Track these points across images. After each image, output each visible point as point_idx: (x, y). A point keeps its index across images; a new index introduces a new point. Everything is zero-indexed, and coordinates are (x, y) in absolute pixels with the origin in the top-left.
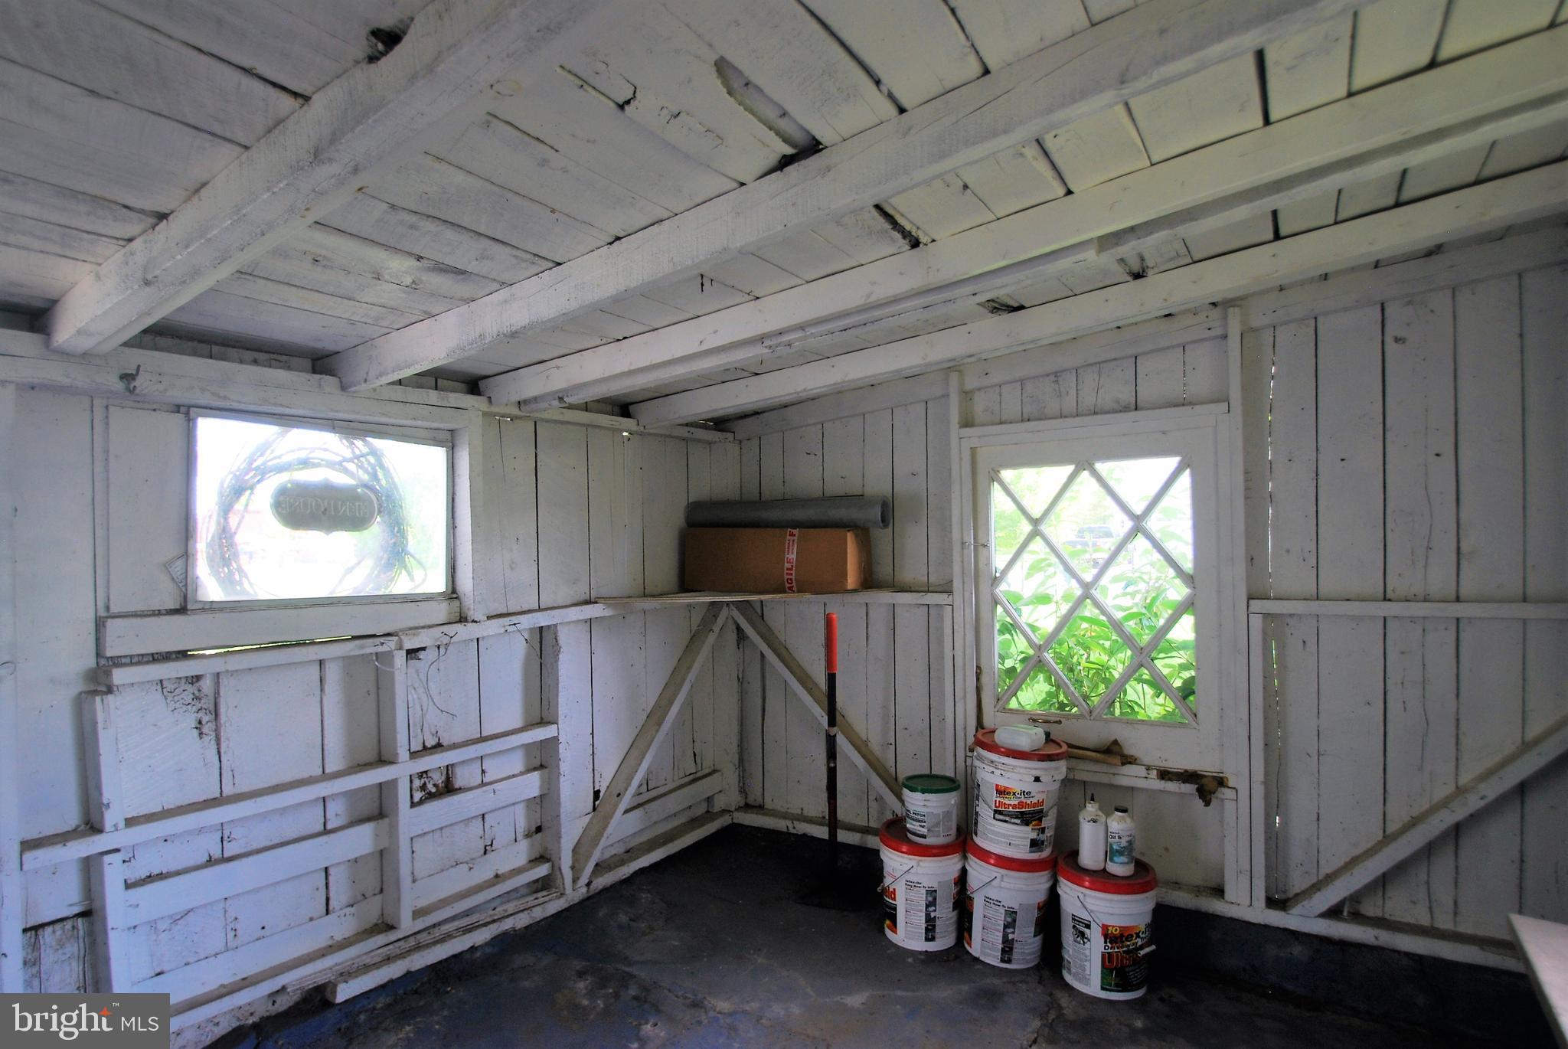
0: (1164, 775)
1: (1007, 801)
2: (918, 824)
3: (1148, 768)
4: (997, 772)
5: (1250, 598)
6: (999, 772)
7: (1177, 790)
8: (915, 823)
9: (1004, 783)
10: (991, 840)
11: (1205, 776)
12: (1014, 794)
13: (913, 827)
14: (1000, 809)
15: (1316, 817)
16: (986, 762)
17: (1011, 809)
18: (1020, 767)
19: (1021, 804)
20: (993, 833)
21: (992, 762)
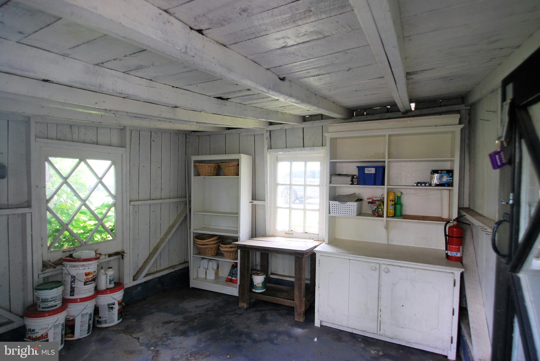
0: (110, 255)
1: (89, 277)
2: (53, 302)
3: (105, 255)
4: (86, 268)
5: (130, 201)
6: (87, 268)
7: (113, 259)
8: (52, 302)
9: (87, 271)
10: (83, 294)
11: (120, 252)
12: (92, 273)
13: (51, 304)
14: (87, 281)
15: (137, 255)
16: (79, 266)
17: (91, 279)
18: (93, 263)
19: (93, 276)
20: (83, 290)
21: (83, 265)
